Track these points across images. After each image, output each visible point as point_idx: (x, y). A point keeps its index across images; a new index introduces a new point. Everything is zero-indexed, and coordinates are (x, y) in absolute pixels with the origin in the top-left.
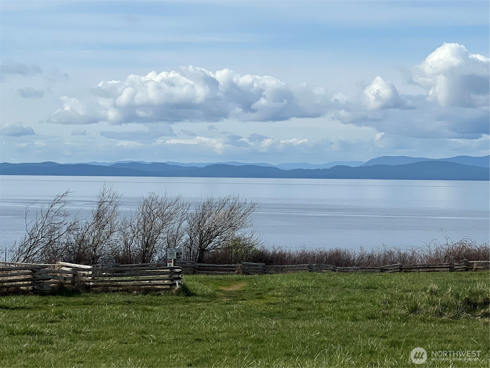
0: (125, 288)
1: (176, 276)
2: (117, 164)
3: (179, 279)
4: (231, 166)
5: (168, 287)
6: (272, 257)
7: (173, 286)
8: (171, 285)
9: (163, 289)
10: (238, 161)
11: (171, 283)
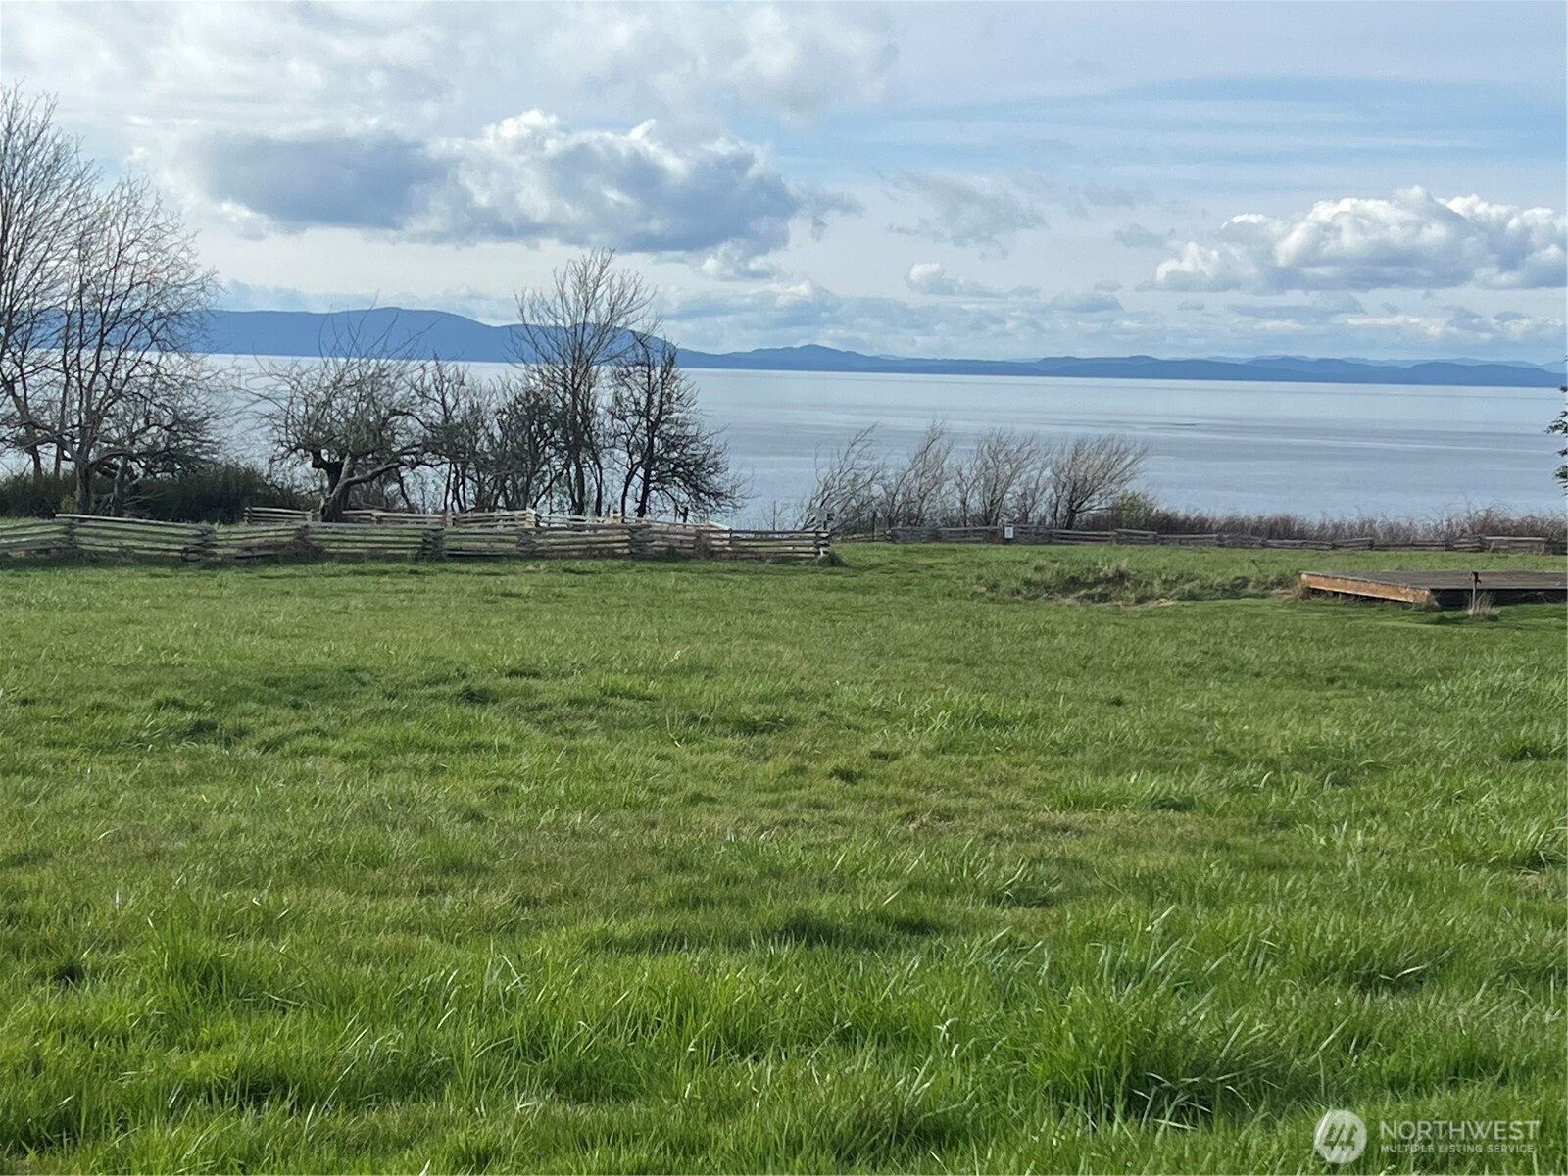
1: (822, 542)
6: (1183, 523)
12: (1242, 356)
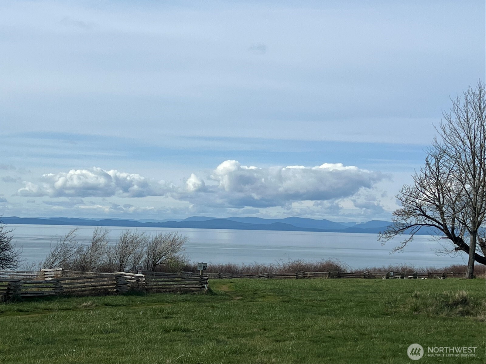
0: (171, 290)
1: (205, 282)
2: (52, 218)
3: (206, 283)
4: (114, 220)
5: (199, 289)
7: (202, 289)
8: (200, 288)
9: (196, 291)
10: (117, 218)
11: (201, 286)
12: (47, 217)
